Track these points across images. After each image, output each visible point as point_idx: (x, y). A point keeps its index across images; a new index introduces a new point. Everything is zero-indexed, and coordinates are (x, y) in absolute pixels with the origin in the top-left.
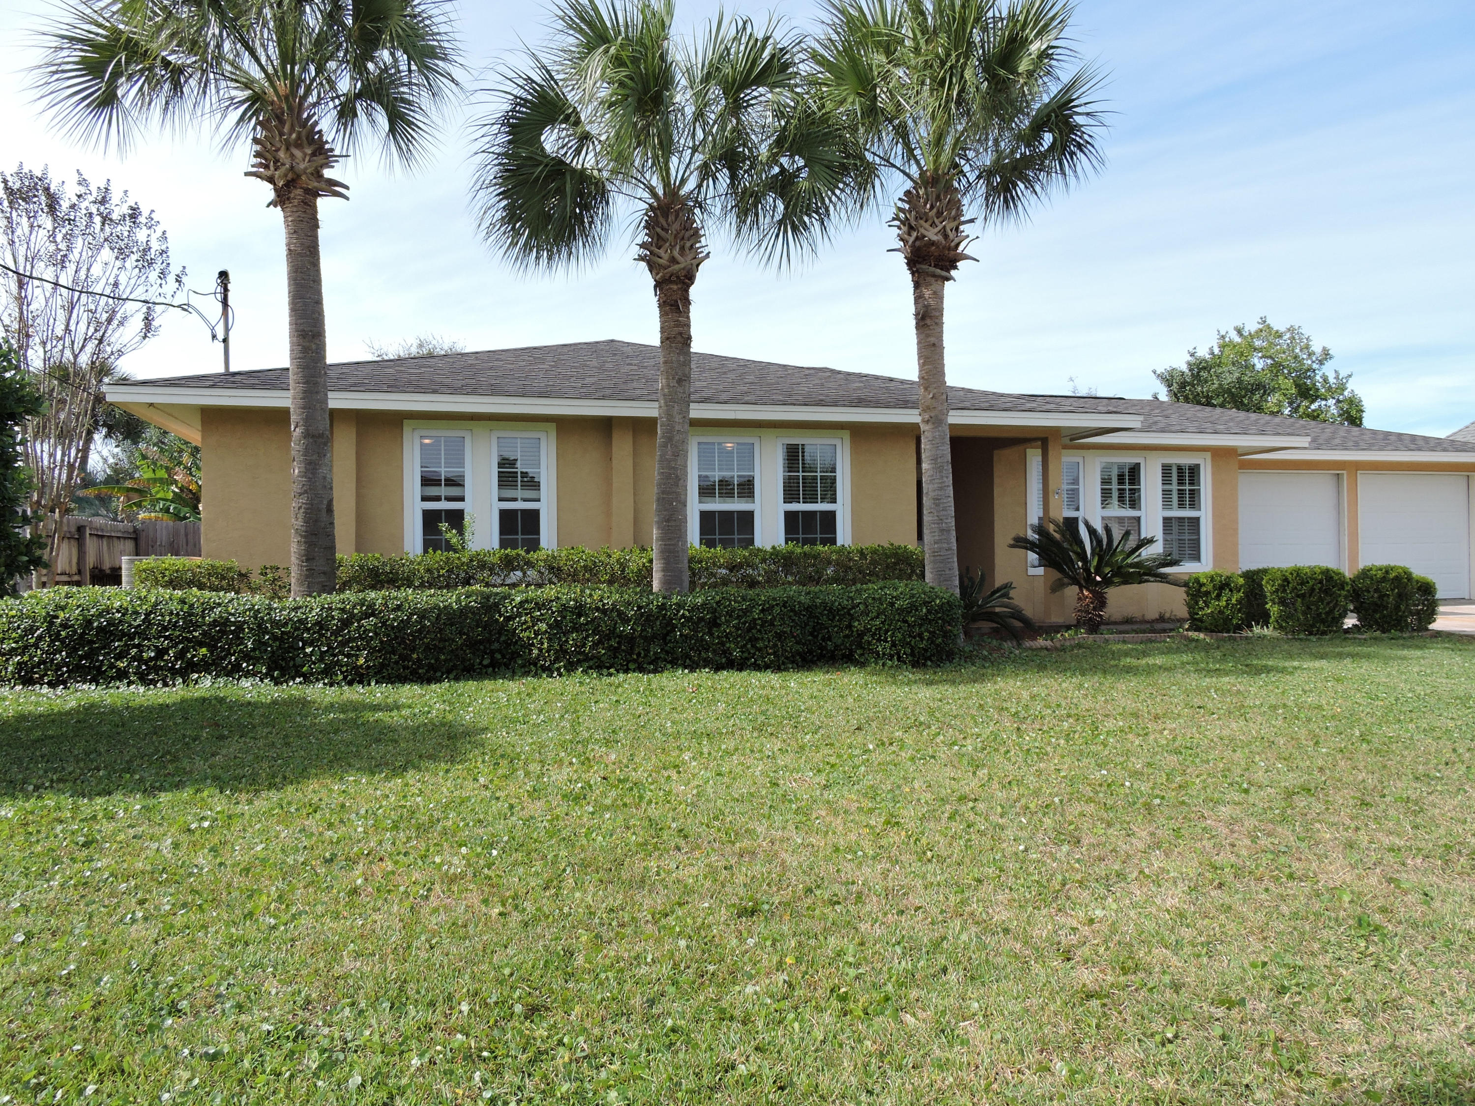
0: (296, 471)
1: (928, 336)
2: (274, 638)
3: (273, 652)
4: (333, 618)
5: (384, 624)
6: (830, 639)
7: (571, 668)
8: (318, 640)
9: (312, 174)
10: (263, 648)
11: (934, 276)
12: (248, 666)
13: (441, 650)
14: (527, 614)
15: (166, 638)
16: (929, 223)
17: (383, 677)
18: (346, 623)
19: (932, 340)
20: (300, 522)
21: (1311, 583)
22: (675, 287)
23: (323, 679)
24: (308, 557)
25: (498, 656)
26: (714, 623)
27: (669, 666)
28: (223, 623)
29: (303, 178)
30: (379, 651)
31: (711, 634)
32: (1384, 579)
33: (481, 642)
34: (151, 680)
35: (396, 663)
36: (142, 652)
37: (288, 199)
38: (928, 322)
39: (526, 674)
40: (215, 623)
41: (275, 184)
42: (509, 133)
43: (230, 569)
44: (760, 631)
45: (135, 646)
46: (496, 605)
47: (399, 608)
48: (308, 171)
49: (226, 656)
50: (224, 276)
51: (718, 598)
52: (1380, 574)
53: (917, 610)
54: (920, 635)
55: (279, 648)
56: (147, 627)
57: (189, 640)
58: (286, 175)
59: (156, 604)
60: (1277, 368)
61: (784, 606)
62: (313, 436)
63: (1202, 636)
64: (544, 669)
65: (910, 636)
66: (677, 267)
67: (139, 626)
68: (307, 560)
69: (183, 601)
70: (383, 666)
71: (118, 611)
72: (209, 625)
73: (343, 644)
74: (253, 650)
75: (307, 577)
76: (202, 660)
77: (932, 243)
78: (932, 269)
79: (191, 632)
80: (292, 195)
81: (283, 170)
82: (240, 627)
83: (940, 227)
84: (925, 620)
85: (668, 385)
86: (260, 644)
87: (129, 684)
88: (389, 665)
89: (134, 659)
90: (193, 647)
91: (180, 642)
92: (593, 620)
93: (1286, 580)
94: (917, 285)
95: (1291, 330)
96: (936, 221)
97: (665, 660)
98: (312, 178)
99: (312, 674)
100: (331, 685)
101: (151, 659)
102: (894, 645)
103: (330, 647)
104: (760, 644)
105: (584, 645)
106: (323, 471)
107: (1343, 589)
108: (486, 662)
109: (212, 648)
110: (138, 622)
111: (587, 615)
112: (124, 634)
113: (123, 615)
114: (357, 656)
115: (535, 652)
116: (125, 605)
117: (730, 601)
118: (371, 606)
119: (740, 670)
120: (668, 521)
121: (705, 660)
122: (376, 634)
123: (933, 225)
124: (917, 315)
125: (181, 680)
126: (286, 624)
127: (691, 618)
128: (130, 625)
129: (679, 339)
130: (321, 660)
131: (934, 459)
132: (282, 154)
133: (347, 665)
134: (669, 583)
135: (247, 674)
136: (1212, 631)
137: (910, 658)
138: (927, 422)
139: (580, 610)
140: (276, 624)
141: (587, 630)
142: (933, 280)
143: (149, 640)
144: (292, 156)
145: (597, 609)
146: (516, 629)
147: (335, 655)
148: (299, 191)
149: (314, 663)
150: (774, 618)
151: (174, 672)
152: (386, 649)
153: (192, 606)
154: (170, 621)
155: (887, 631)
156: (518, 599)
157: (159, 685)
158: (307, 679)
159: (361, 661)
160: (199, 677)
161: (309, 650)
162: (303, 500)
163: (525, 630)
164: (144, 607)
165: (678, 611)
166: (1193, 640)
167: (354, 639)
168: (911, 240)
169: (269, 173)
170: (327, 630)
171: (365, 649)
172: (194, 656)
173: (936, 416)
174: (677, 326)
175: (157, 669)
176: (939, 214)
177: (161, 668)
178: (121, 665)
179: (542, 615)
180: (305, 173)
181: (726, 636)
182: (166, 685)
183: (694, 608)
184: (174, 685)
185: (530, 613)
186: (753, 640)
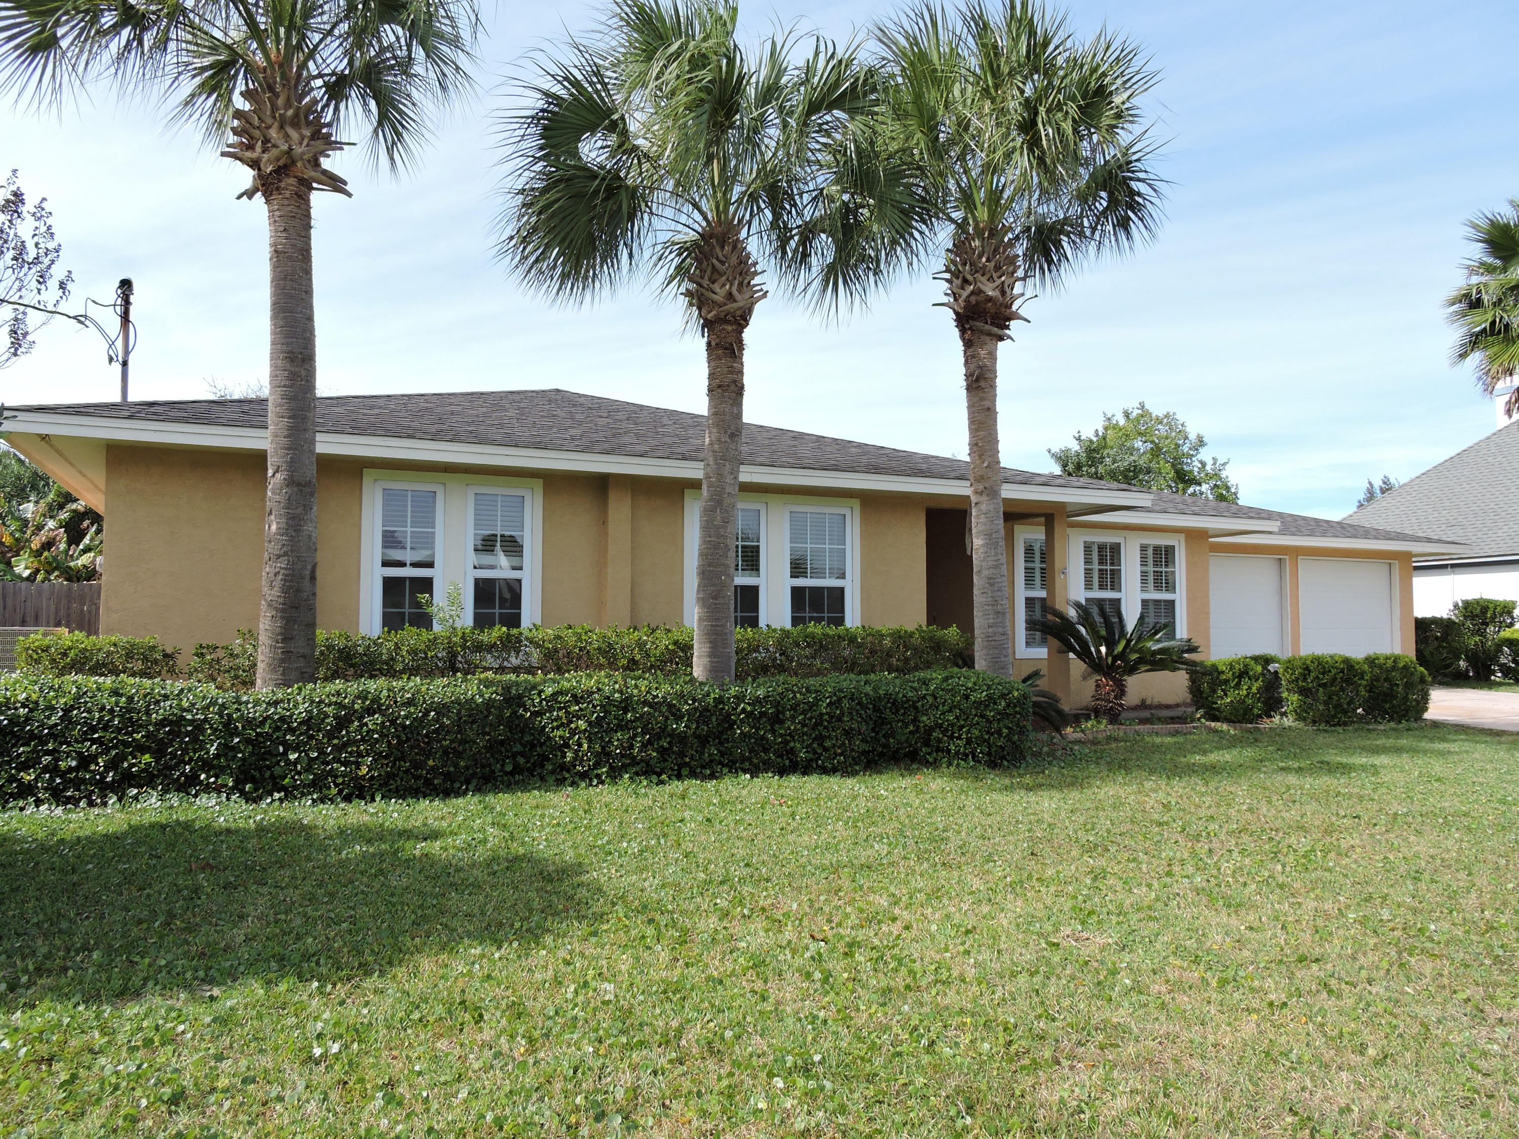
0: (274, 527)
1: (982, 399)
2: (248, 741)
3: (243, 759)
4: (327, 716)
5: (393, 722)
6: (892, 735)
7: (615, 775)
8: (306, 744)
9: (309, 161)
10: (231, 754)
11: (989, 334)
12: (208, 778)
13: (459, 755)
14: (560, 709)
15: (94, 741)
16: (987, 277)
17: (390, 790)
18: (342, 723)
19: (987, 404)
20: (276, 592)
21: (1334, 671)
22: (729, 328)
23: (310, 793)
24: (286, 637)
25: (521, 761)
26: (776, 720)
27: (725, 770)
28: (176, 723)
29: (299, 164)
30: (386, 757)
31: (773, 732)
32: (1394, 668)
33: (502, 743)
34: (69, 798)
35: (407, 772)
36: (57, 760)
37: (278, 189)
38: (983, 384)
39: (561, 782)
40: (162, 723)
41: (259, 169)
42: (543, 137)
43: (153, 648)
44: (826, 728)
45: (48, 753)
46: (520, 697)
47: (410, 703)
48: (305, 157)
49: (177, 765)
50: (126, 285)
51: (780, 690)
52: (1390, 663)
53: (995, 703)
54: (999, 732)
55: (252, 754)
56: (66, 727)
57: (126, 744)
58: (278, 159)
59: (78, 697)
60: (1156, 451)
61: (852, 699)
62: (299, 484)
63: (1225, 727)
64: (584, 776)
65: (988, 733)
66: (734, 305)
67: (56, 725)
68: (284, 640)
69: (116, 693)
70: (390, 776)
71: (24, 706)
72: (156, 724)
73: (338, 749)
74: (217, 756)
75: (283, 661)
76: (143, 771)
77: (990, 299)
78: (987, 327)
79: (130, 734)
80: (283, 185)
81: (274, 152)
82: (199, 727)
83: (998, 282)
84: (1003, 714)
85: (719, 440)
86: (226, 749)
87: (38, 803)
88: (397, 775)
89: (46, 769)
90: (131, 753)
91: (115, 747)
92: (642, 716)
93: (1307, 668)
94: (968, 344)
95: (1167, 416)
96: (994, 275)
97: (720, 763)
98: (309, 166)
99: (295, 787)
100: (322, 801)
101: (70, 770)
102: (969, 742)
103: (322, 752)
104: (828, 744)
105: (631, 747)
106: (308, 528)
107: (1363, 678)
108: (509, 768)
109: (159, 753)
110: (54, 720)
111: (634, 710)
112: (32, 736)
113: (31, 711)
114: (358, 765)
115: (570, 755)
116: (34, 697)
117: (793, 692)
118: (376, 700)
119: (804, 774)
120: (715, 598)
121: (764, 763)
122: (382, 735)
123: (991, 279)
124: (968, 376)
125: (115, 798)
126: (262, 723)
127: (752, 713)
128: (42, 725)
129: (733, 387)
130: (308, 769)
131: (989, 535)
132: (273, 133)
133: (344, 776)
134: (715, 670)
135: (207, 789)
136: (1233, 722)
137: (986, 758)
138: (981, 493)
139: (626, 704)
140: (249, 723)
141: (635, 728)
142: (988, 339)
143: (69, 744)
144: (287, 137)
145: (645, 703)
146: (544, 727)
147: (327, 763)
148: (292, 181)
149: (299, 773)
150: (842, 714)
151: (105, 788)
152: (396, 755)
153: (130, 699)
154: (101, 719)
155: (962, 727)
156: (549, 691)
157: (82, 804)
158: (290, 794)
159: (364, 770)
160: (139, 793)
161: (293, 756)
162: (282, 564)
163: (558, 728)
164: (62, 701)
165: (738, 705)
166: (1217, 731)
167: (355, 742)
168: (965, 294)
169: (254, 155)
170: (319, 730)
171: (368, 755)
172: (134, 765)
173: (991, 487)
174: (732, 373)
175: (77, 784)
176: (997, 268)
177: (83, 781)
178: (28, 777)
179: (581, 709)
180: (302, 159)
181: (790, 734)
182: (91, 804)
183: (757, 701)
184: (105, 804)
185: (564, 708)
186: (820, 739)
